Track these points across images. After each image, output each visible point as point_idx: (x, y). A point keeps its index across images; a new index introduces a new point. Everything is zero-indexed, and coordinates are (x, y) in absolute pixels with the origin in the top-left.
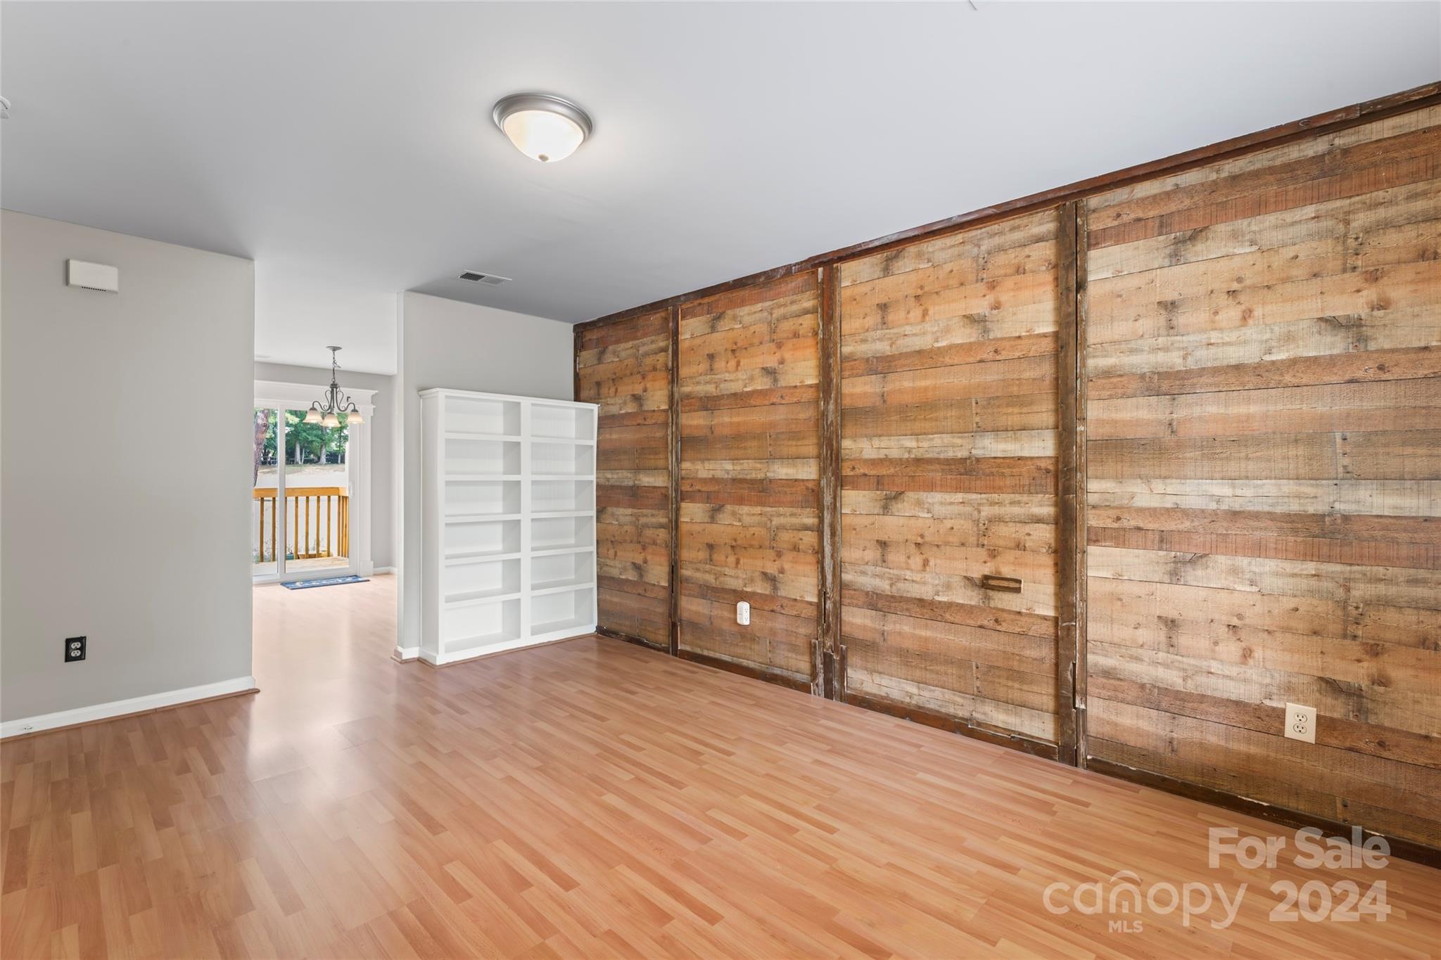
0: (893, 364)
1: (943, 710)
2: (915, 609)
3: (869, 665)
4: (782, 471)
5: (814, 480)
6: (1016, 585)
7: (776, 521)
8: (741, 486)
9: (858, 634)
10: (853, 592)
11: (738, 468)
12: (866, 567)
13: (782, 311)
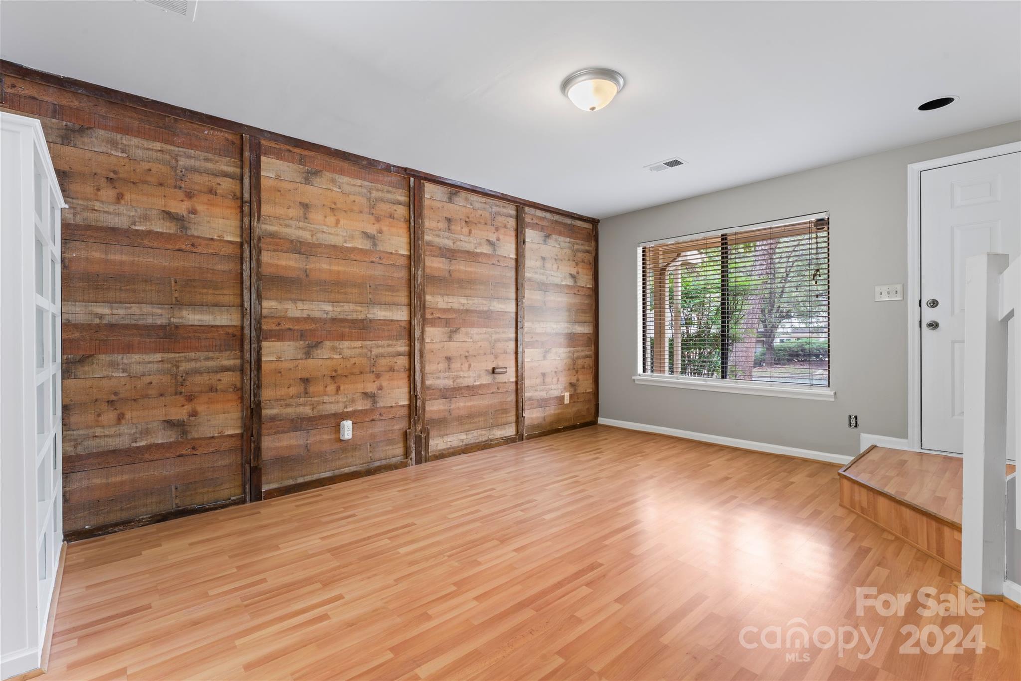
0: (455, 255)
1: (477, 441)
2: (465, 392)
3: (442, 433)
4: (380, 314)
5: (405, 321)
6: (504, 370)
7: (375, 351)
8: (343, 325)
9: (435, 416)
10: (432, 391)
11: (338, 309)
12: (440, 374)
13: (380, 194)
